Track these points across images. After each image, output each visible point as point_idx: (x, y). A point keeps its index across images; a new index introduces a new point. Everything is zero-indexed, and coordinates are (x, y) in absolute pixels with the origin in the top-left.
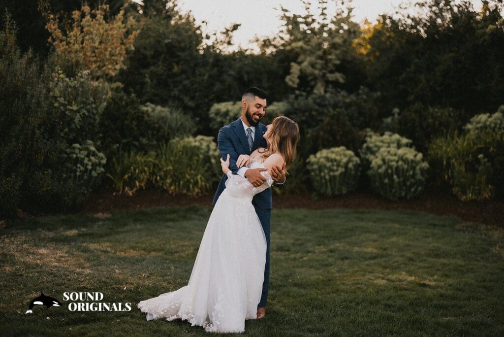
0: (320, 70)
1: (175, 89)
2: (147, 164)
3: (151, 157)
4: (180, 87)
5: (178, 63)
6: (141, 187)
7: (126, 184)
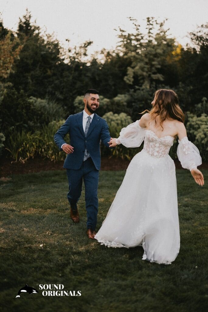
0: (147, 72)
1: (49, 87)
2: (34, 140)
3: (37, 136)
4: (53, 85)
5: (50, 69)
6: (31, 157)
7: (20, 155)
